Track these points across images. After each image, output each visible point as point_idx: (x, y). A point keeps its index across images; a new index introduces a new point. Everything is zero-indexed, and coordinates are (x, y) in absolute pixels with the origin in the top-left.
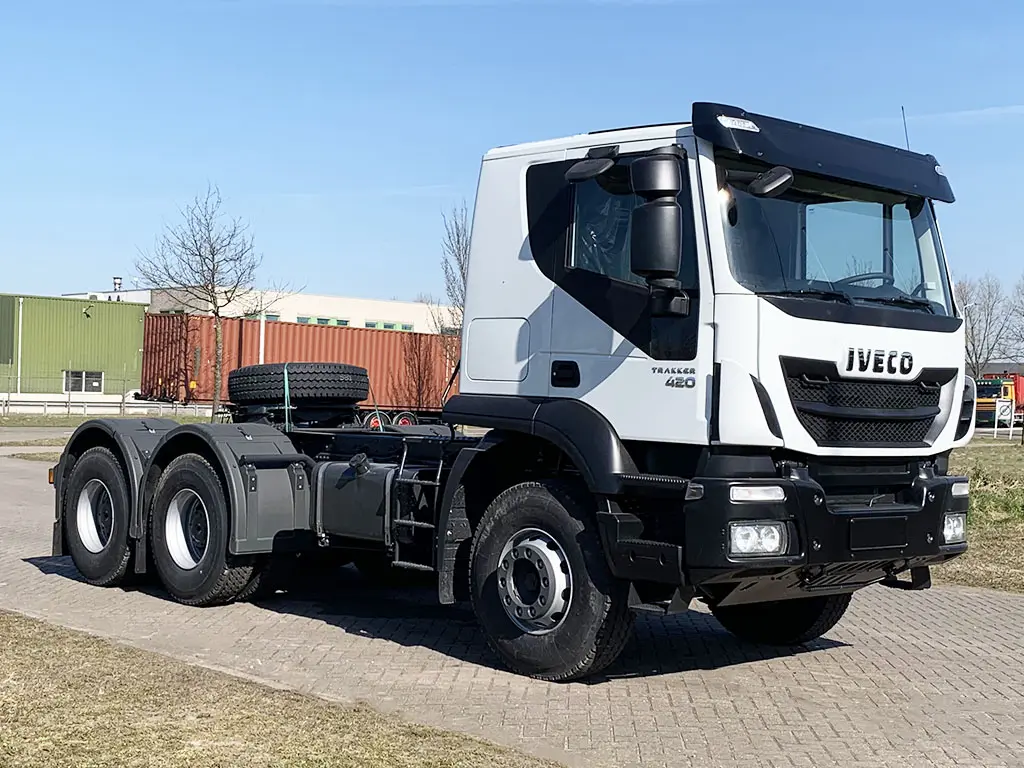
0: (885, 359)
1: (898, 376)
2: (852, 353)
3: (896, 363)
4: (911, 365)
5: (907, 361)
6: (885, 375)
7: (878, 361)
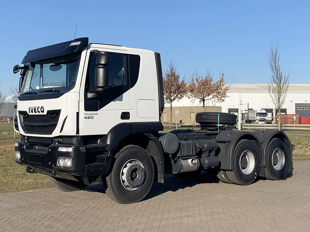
0: (37, 109)
1: (41, 113)
2: (29, 108)
3: (39, 110)
4: (43, 110)
5: (42, 109)
6: (38, 113)
7: (35, 110)
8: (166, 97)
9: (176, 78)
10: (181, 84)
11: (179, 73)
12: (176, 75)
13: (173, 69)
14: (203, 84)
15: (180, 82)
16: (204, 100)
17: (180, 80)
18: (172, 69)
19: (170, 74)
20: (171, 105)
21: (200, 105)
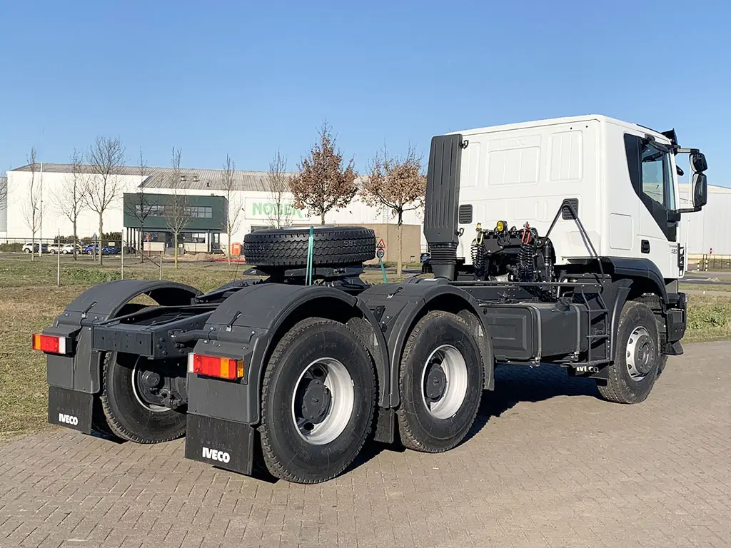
8: (312, 203)
9: (336, 161)
10: (345, 173)
11: (341, 152)
12: (335, 153)
13: (328, 141)
14: (401, 176)
15: (345, 170)
16: (400, 211)
17: (344, 166)
18: (326, 141)
19: (322, 152)
20: (323, 219)
21: (392, 222)
